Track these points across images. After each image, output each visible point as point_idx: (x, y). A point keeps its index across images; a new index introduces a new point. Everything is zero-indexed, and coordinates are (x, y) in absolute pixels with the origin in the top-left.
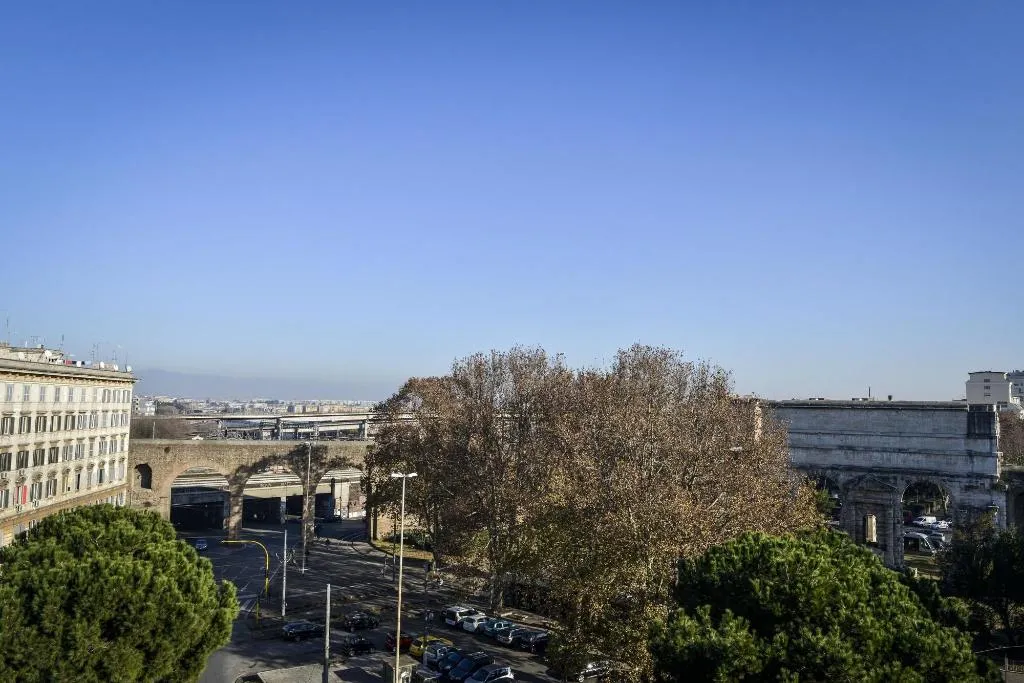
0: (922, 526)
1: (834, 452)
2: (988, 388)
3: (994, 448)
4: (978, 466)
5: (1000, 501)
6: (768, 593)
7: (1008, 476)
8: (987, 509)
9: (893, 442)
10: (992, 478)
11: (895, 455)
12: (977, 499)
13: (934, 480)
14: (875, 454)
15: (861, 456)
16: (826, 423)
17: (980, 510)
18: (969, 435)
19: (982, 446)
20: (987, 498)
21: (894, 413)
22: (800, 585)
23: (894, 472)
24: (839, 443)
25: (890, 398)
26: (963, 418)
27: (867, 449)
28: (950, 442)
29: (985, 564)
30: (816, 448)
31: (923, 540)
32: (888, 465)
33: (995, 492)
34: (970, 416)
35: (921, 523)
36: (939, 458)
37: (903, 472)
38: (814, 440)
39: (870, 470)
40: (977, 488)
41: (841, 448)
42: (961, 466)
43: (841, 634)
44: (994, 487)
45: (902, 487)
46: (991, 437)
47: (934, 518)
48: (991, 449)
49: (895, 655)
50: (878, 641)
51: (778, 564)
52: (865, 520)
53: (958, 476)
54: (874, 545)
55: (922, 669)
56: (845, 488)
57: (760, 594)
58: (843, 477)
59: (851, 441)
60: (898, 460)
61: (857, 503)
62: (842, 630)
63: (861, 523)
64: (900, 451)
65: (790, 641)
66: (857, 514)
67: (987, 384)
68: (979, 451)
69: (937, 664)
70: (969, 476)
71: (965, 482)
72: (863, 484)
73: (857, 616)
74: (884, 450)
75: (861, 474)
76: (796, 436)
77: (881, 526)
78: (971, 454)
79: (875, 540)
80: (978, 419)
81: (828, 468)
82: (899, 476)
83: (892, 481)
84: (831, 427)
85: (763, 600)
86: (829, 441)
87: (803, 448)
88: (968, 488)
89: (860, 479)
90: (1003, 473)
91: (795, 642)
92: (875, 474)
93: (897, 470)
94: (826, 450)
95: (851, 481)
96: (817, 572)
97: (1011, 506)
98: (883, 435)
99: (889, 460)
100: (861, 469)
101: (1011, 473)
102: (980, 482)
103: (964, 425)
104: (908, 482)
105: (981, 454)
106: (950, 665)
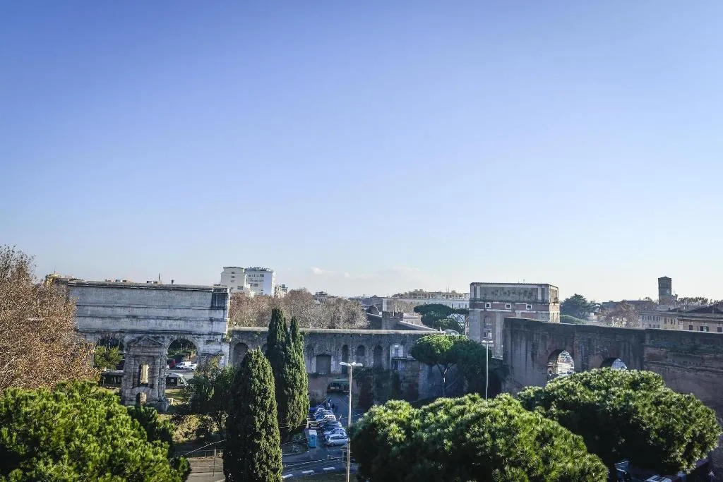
0: (182, 369)
1: (122, 320)
2: (234, 277)
3: (225, 316)
4: (216, 327)
5: (226, 349)
6: (14, 438)
7: (232, 333)
8: (218, 355)
9: (164, 313)
10: (223, 335)
11: (164, 322)
12: (213, 348)
13: (189, 338)
14: (152, 321)
15: (142, 322)
16: (120, 299)
17: (215, 355)
18: (212, 308)
19: (218, 314)
20: (219, 347)
21: (167, 292)
22: (42, 428)
23: (163, 333)
24: (127, 313)
25: (172, 281)
26: (209, 296)
27: (147, 318)
28: (200, 312)
29: (209, 391)
30: (110, 317)
31: (180, 378)
32: (160, 328)
33: (223, 344)
34: (214, 296)
35: (181, 367)
36: (193, 323)
37: (169, 333)
38: (109, 311)
39: (147, 332)
40: (214, 341)
41: (128, 317)
42: (206, 328)
43: (68, 461)
44: (224, 340)
45: (167, 343)
46: (224, 309)
47: (190, 362)
48: (224, 316)
49: (108, 469)
50: (97, 461)
51: (26, 413)
52: (140, 368)
53: (203, 335)
54: (146, 385)
55: (127, 474)
56: (128, 346)
57: (8, 439)
58: (127, 338)
59: (137, 312)
60: (166, 325)
61: (136, 356)
62: (70, 458)
63: (137, 370)
64: (168, 318)
65: (24, 475)
66: (135, 364)
67: (233, 275)
68: (216, 317)
69: (138, 469)
70: (210, 334)
71: (207, 338)
72: (141, 343)
73: (84, 445)
74: (158, 318)
75: (140, 335)
76: (96, 309)
77: (152, 371)
78: (212, 320)
79: (147, 381)
80: (218, 297)
81: (116, 332)
82: (166, 336)
83: (161, 339)
84: (124, 301)
85: (9, 444)
86: (120, 311)
87: (99, 317)
88: (208, 342)
89: (140, 338)
90: (229, 332)
91: (28, 474)
92: (150, 335)
93: (165, 332)
94: (117, 318)
95: (133, 341)
96: (59, 415)
97: (232, 351)
98: (159, 307)
99: (160, 325)
100: (141, 332)
101: (233, 331)
102: (216, 337)
103: (210, 302)
104: (171, 339)
105: (217, 320)
106: (146, 468)
